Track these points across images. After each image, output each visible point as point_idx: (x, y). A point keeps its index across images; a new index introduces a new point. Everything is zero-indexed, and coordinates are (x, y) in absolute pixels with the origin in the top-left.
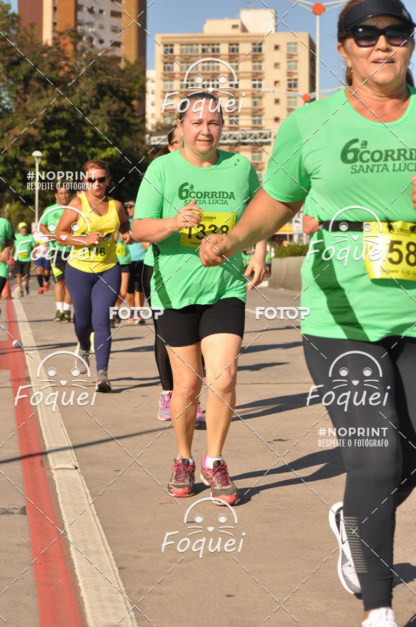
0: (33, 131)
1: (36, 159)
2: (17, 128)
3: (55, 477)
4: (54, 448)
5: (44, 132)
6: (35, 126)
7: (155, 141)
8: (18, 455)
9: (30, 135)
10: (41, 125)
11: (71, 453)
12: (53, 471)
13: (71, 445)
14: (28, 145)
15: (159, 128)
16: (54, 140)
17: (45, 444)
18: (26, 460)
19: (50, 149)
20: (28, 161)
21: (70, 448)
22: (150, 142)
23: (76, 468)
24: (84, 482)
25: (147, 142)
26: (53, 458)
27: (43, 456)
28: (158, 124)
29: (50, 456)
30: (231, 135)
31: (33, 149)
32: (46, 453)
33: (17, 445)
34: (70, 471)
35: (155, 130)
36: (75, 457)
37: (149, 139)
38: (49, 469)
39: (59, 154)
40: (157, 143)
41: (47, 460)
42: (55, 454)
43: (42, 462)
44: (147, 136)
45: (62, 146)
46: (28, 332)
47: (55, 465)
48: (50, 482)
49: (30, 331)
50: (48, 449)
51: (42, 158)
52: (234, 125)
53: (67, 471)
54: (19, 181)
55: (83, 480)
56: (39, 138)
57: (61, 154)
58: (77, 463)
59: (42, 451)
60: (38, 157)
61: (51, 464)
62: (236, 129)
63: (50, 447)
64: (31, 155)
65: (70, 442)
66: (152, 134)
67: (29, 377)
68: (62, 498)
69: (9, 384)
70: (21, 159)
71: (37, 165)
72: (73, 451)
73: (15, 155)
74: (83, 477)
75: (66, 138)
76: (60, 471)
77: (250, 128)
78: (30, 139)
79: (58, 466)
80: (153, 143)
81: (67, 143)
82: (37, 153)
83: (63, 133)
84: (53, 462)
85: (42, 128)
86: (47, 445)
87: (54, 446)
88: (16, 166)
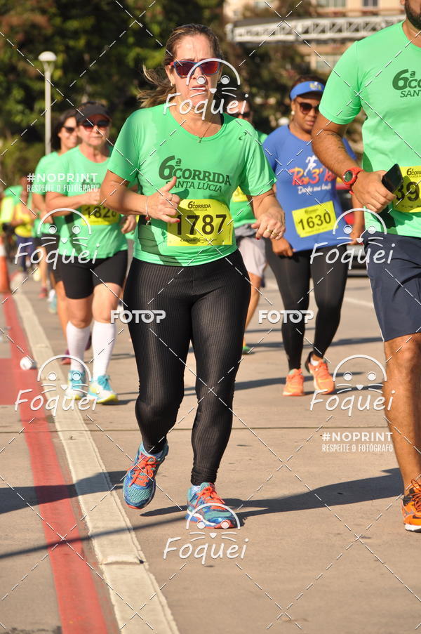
0: (40, 19)
1: (46, 67)
2: (12, 13)
3: (107, 578)
4: (101, 530)
5: (58, 21)
6: (43, 11)
7: (241, 35)
8: (43, 542)
9: (34, 26)
10: (53, 10)
11: (130, 537)
12: (103, 567)
13: (130, 525)
14: (32, 42)
15: (248, 14)
16: (76, 34)
17: (85, 524)
18: (57, 551)
19: (68, 49)
20: (32, 68)
21: (129, 530)
22: (233, 38)
23: (142, 562)
24: (156, 585)
25: (229, 37)
26: (101, 546)
27: (85, 544)
28: (247, 8)
29: (95, 543)
30: (367, 24)
31: (41, 47)
32: (88, 538)
33: (40, 526)
34: (131, 566)
35: (240, 17)
36: (137, 543)
37: (232, 31)
38: (96, 563)
39: (83, 58)
40: (247, 38)
41: (91, 550)
42: (105, 540)
43: (83, 553)
44: (229, 27)
45: (88, 44)
46: (43, 345)
47: (105, 556)
48: (98, 588)
49: (47, 343)
50: (91, 531)
51: (56, 65)
52: (370, 8)
53: (128, 567)
54: (19, 102)
55: (155, 581)
56: (49, 31)
57: (87, 57)
58: (141, 553)
59: (83, 534)
60: (49, 62)
61: (100, 556)
62: (375, 14)
63: (94, 528)
64: (36, 58)
65: (127, 520)
66: (236, 24)
67: (52, 416)
68: (121, 612)
69: (20, 427)
70: (21, 65)
71: (48, 76)
72: (133, 534)
73: (11, 58)
74: (153, 578)
75: (96, 30)
76: (114, 566)
77: (398, 12)
78: (36, 32)
79: (110, 559)
80: (238, 39)
81: (96, 41)
82: (47, 56)
83: (89, 22)
84: (103, 552)
85: (55, 15)
86: (90, 525)
87: (102, 526)
88: (11, 77)
